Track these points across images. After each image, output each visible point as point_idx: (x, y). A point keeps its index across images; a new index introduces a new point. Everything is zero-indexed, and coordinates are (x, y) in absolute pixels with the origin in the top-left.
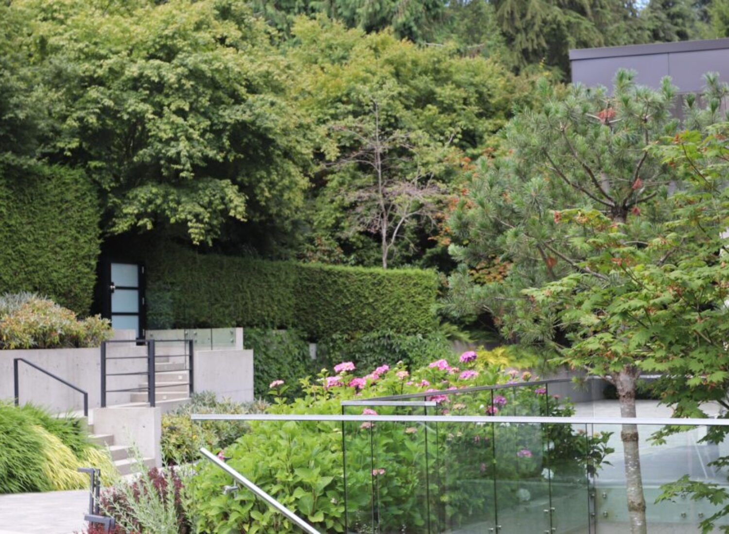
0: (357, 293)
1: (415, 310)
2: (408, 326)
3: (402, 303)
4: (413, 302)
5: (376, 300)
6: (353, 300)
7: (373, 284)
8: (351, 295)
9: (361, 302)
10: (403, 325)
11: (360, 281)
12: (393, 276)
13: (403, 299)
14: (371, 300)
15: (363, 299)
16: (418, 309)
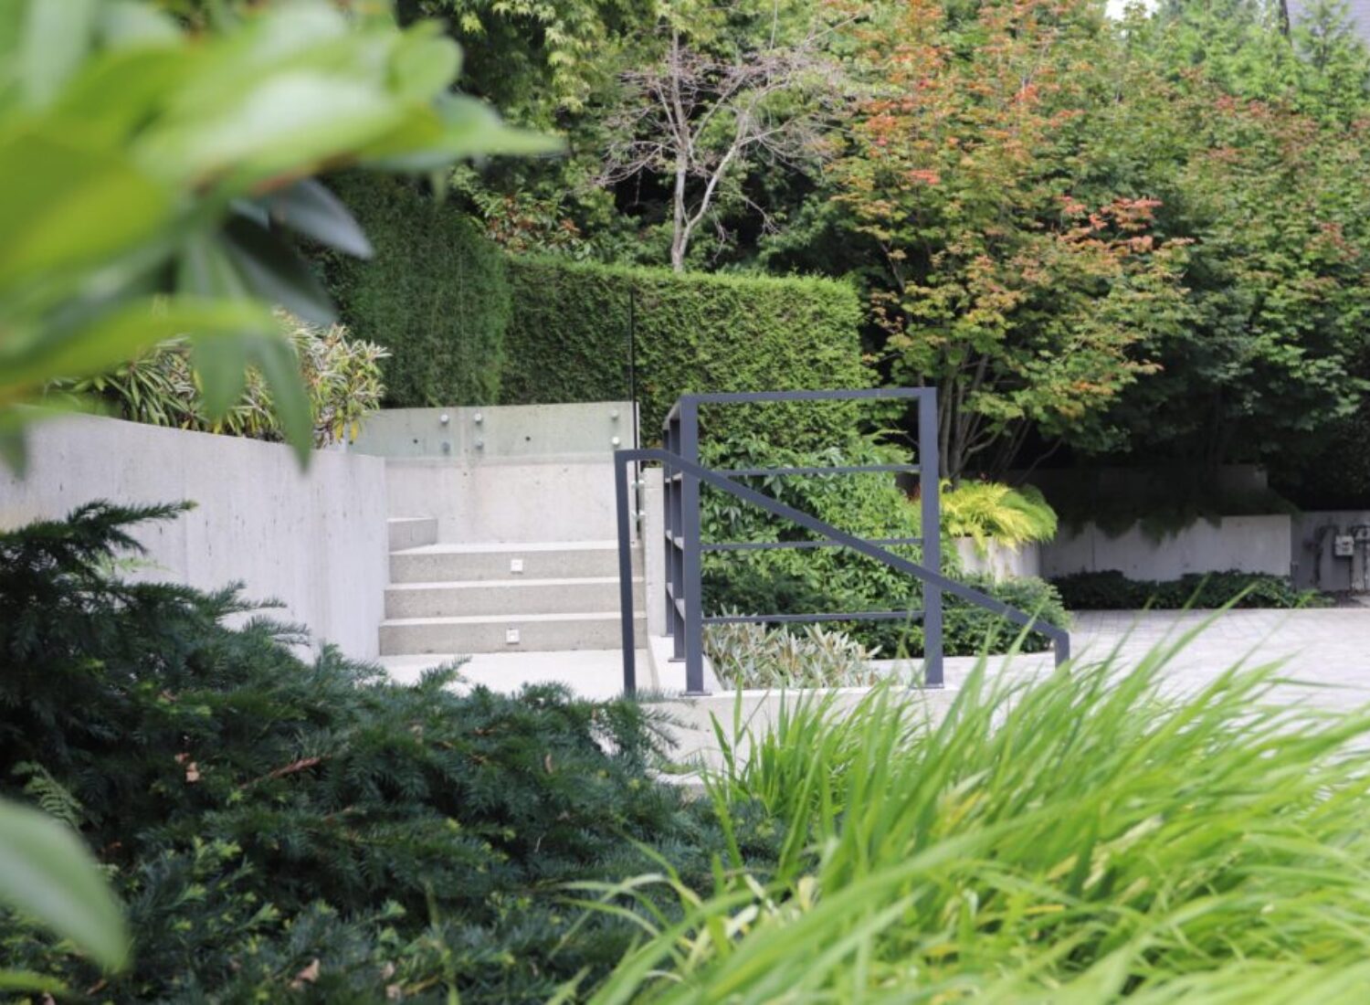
0: (666, 336)
1: (815, 384)
2: (800, 427)
3: (786, 364)
4: (813, 362)
5: (716, 357)
6: (654, 355)
7: (709, 312)
8: (649, 340)
9: (677, 360)
10: (787, 425)
11: (674, 303)
12: (757, 291)
13: (791, 354)
14: (703, 356)
15: (680, 353)
16: (824, 382)
